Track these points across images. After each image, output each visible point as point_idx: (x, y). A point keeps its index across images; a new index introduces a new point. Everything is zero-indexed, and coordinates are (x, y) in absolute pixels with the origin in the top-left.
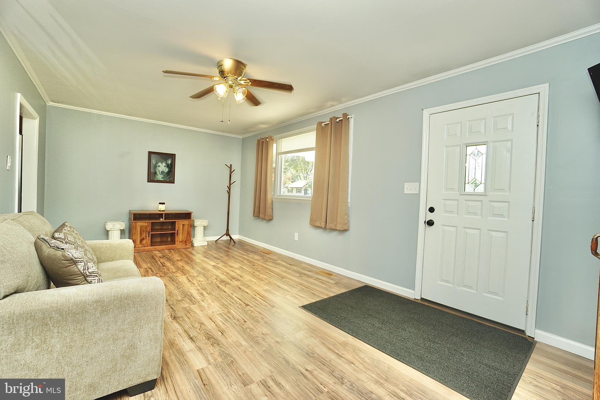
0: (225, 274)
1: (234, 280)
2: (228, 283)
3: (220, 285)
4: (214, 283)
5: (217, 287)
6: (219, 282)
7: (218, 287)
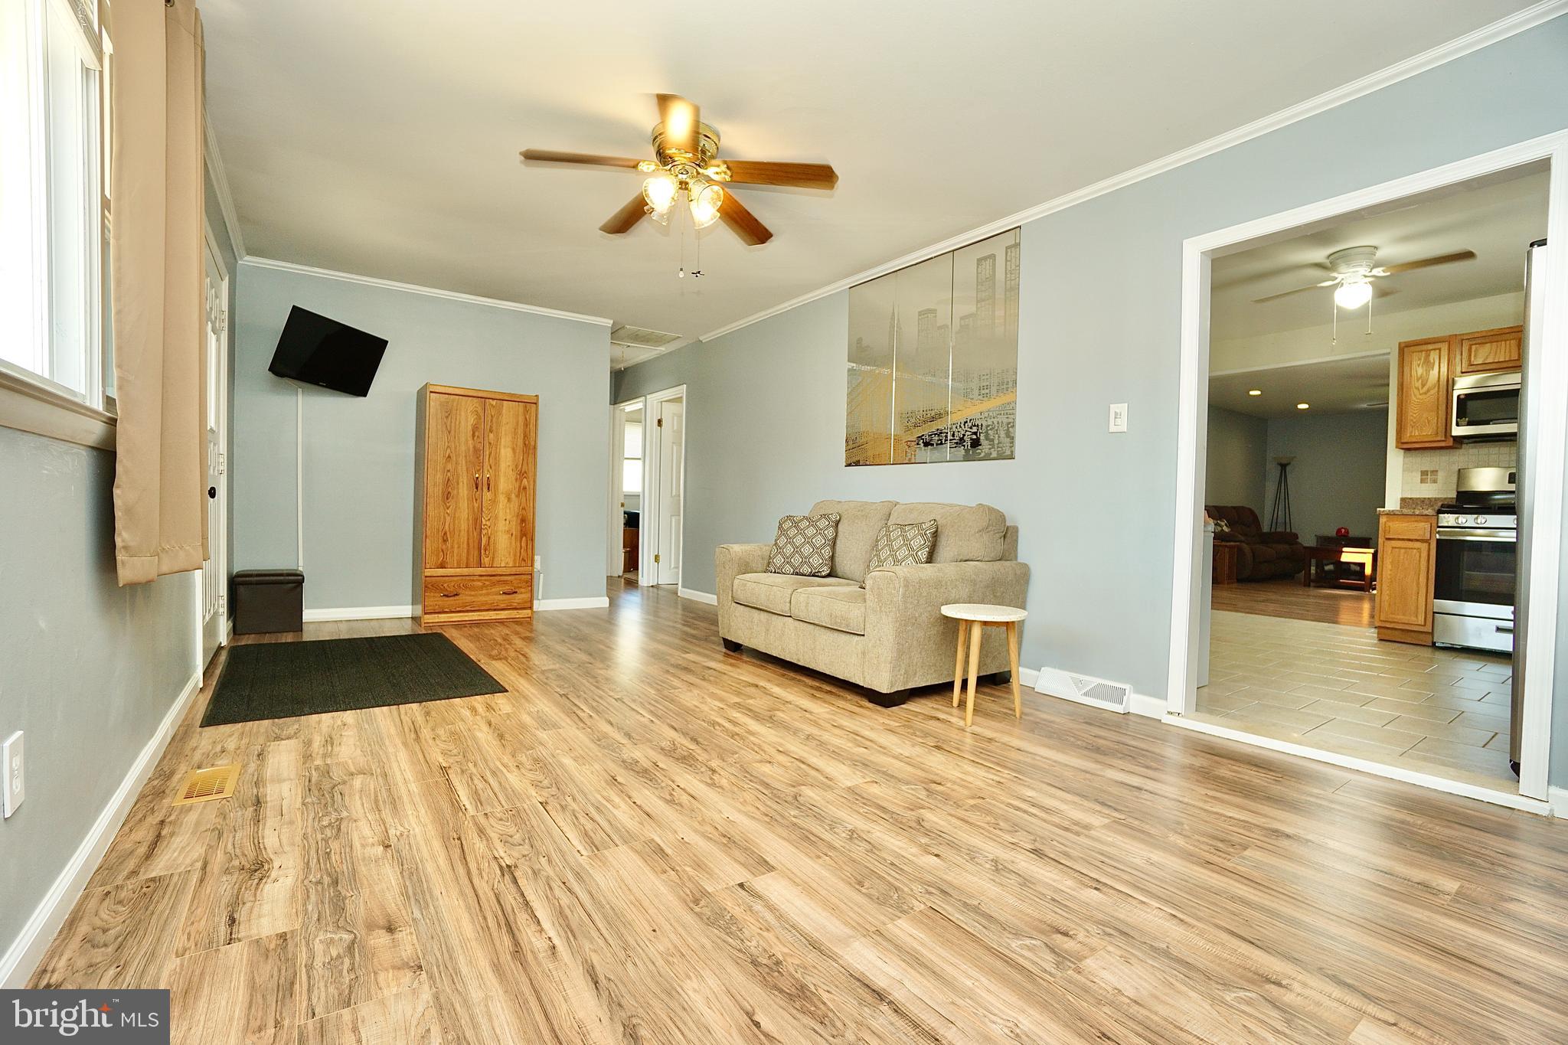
0: (685, 798)
1: (645, 763)
2: (666, 755)
3: (693, 746)
4: (714, 754)
5: (699, 739)
6: (700, 758)
7: (694, 740)
